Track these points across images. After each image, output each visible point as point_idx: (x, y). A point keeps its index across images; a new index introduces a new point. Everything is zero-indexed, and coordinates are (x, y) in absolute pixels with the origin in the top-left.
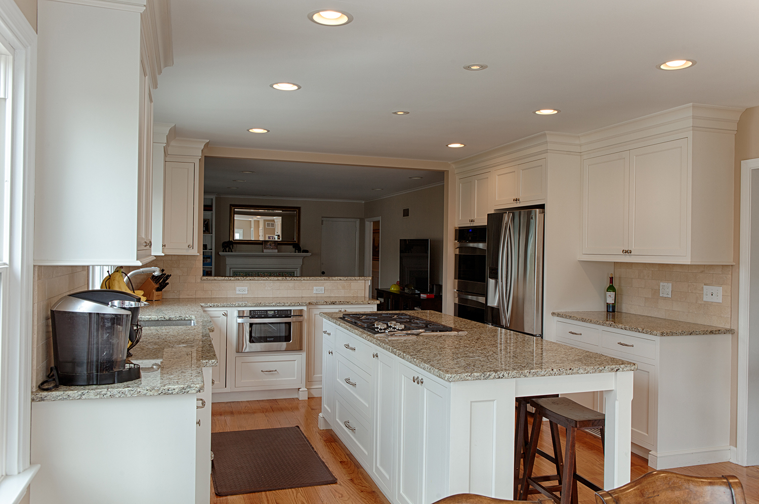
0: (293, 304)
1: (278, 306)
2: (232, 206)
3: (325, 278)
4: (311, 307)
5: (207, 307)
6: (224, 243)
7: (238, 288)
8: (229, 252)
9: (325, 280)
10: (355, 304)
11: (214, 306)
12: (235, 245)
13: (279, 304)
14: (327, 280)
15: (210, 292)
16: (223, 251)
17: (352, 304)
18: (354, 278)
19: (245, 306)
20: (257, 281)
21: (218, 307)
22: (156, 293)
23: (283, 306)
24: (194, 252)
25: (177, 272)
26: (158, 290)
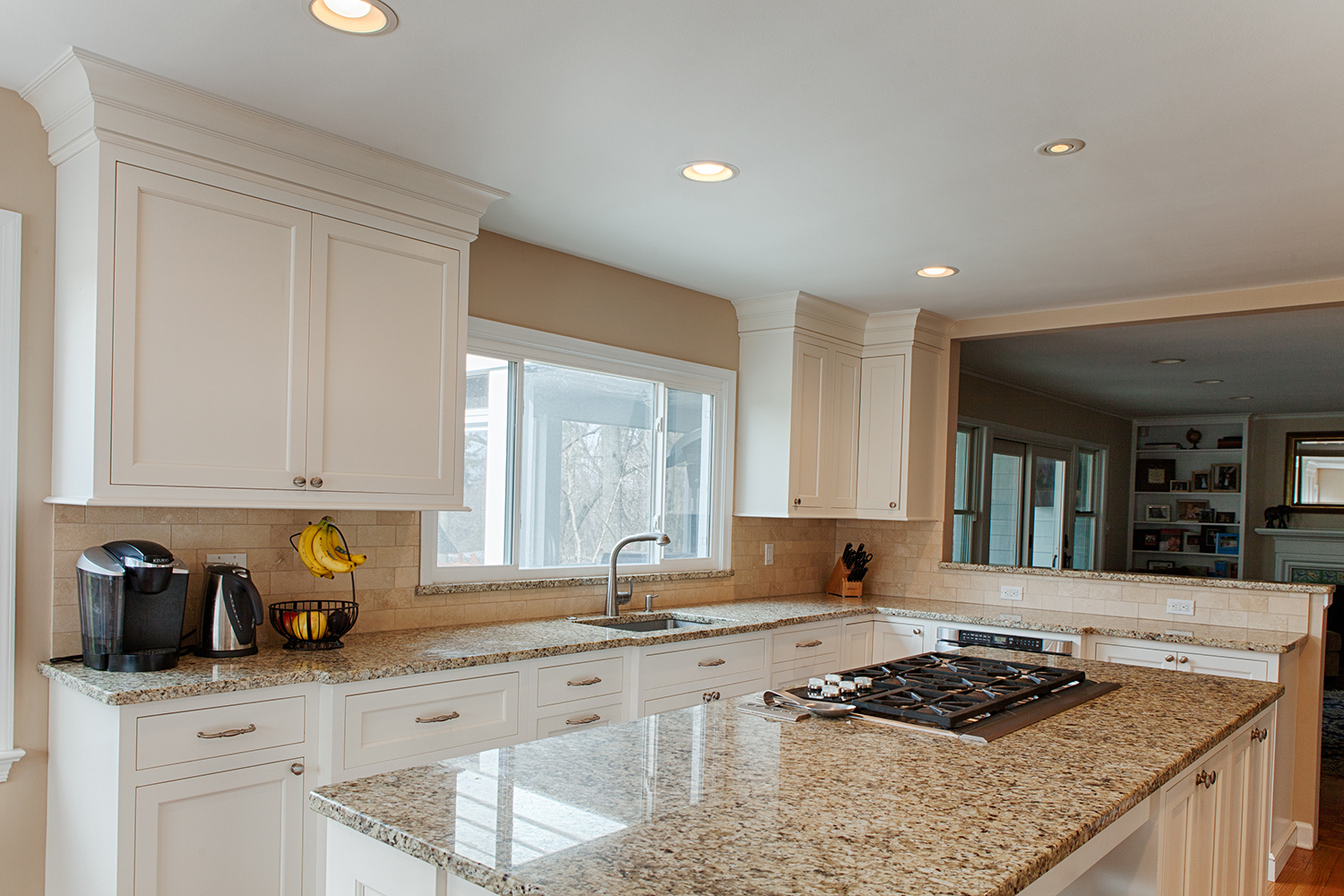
0: (1048, 628)
1: (1015, 628)
2: (1289, 435)
3: (1195, 580)
4: (1094, 639)
5: (888, 615)
6: (1269, 510)
7: (1003, 588)
8: (1279, 527)
9: (1193, 584)
10: (1210, 646)
11: (899, 614)
13: (1017, 625)
14: (1198, 585)
15: (954, 591)
16: (1267, 527)
17: (1202, 644)
18: (1273, 585)
19: (952, 621)
20: (1041, 577)
21: (905, 616)
22: (846, 584)
23: (1027, 629)
24: (901, 515)
25: (901, 551)
26: (850, 579)
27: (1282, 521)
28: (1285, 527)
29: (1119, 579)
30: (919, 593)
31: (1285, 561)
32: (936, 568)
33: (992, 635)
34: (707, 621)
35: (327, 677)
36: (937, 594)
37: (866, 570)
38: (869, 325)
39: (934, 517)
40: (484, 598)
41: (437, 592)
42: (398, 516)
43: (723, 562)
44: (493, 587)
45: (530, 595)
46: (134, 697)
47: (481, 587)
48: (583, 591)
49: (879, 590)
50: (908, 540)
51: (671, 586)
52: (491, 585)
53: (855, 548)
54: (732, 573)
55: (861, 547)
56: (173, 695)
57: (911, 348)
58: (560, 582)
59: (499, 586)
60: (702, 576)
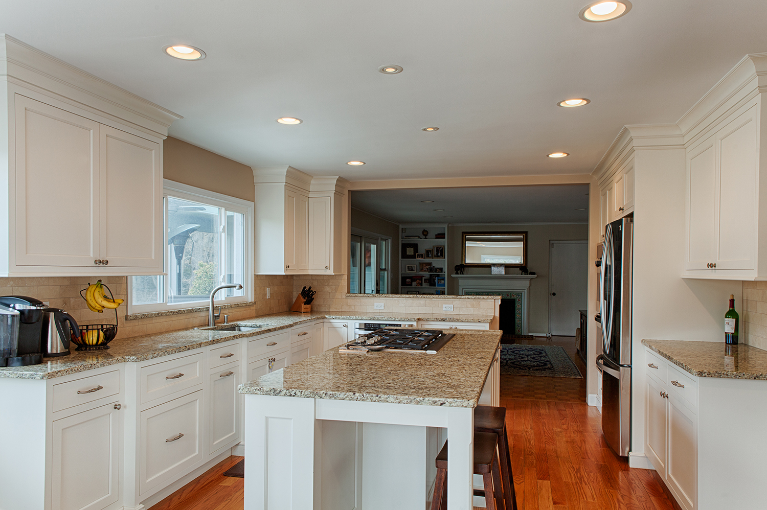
0: (403, 319)
2: (463, 233)
3: (453, 296)
4: (421, 322)
5: (331, 319)
6: (457, 266)
7: (375, 304)
8: (461, 274)
9: (453, 298)
10: (465, 322)
11: (336, 318)
12: (467, 268)
13: (390, 319)
14: (455, 298)
15: (353, 307)
16: (456, 274)
17: (462, 321)
18: (482, 297)
19: (361, 319)
20: (392, 298)
21: (339, 319)
22: (303, 306)
23: (394, 320)
24: (331, 272)
25: (327, 289)
26: (306, 303)
27: (461, 271)
28: (463, 274)
29: (424, 297)
30: (336, 309)
31: (463, 289)
32: (344, 297)
33: (379, 324)
34: (258, 326)
35: (135, 359)
36: (345, 309)
37: (313, 299)
38: (313, 182)
39: (343, 273)
40: (155, 320)
41: (136, 318)
42: (117, 279)
43: (250, 298)
44: (160, 314)
45: (174, 318)
46: (55, 374)
47: (155, 314)
48: (196, 314)
49: (317, 308)
50: (330, 284)
51: (231, 311)
52: (159, 313)
53: (307, 289)
54: (255, 303)
55: (310, 288)
56: (70, 372)
57: (333, 194)
58: (187, 310)
59: (162, 313)
60: (244, 305)
